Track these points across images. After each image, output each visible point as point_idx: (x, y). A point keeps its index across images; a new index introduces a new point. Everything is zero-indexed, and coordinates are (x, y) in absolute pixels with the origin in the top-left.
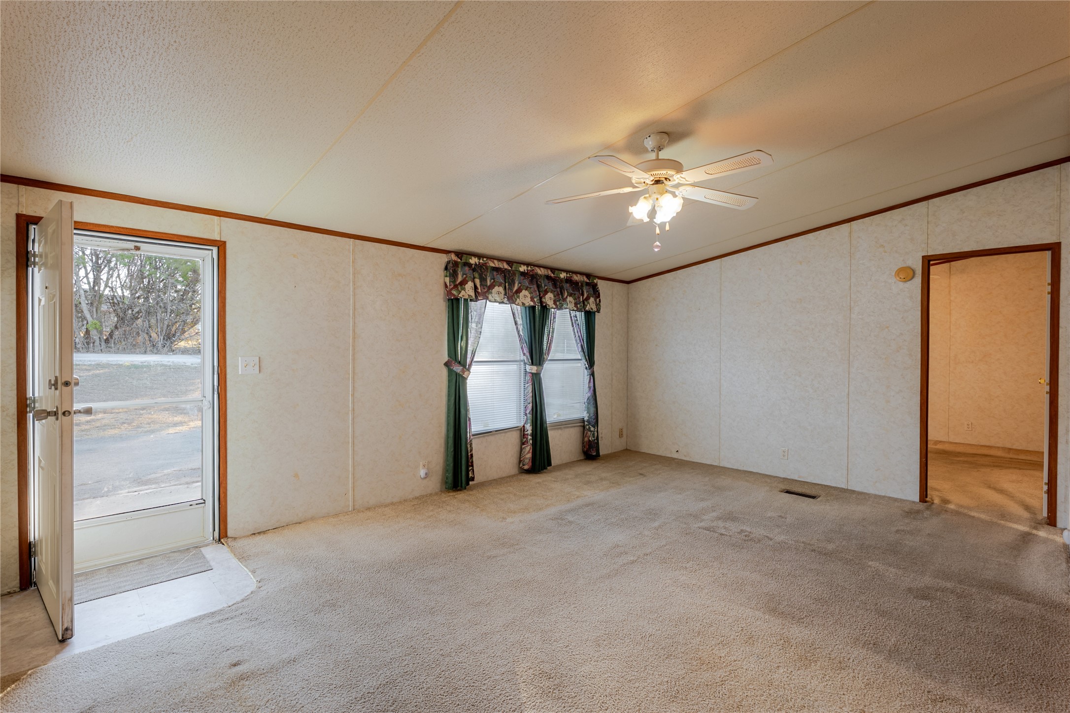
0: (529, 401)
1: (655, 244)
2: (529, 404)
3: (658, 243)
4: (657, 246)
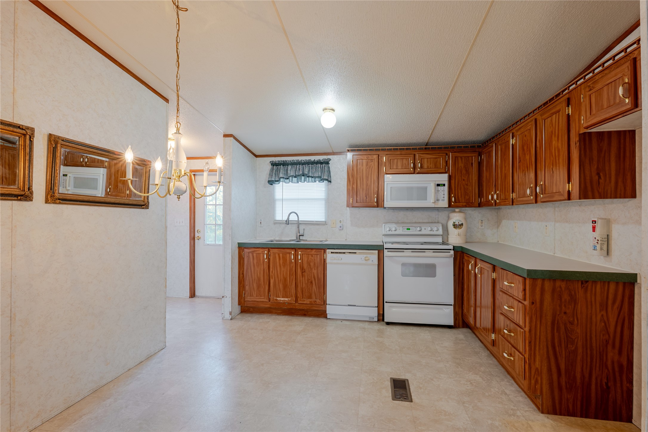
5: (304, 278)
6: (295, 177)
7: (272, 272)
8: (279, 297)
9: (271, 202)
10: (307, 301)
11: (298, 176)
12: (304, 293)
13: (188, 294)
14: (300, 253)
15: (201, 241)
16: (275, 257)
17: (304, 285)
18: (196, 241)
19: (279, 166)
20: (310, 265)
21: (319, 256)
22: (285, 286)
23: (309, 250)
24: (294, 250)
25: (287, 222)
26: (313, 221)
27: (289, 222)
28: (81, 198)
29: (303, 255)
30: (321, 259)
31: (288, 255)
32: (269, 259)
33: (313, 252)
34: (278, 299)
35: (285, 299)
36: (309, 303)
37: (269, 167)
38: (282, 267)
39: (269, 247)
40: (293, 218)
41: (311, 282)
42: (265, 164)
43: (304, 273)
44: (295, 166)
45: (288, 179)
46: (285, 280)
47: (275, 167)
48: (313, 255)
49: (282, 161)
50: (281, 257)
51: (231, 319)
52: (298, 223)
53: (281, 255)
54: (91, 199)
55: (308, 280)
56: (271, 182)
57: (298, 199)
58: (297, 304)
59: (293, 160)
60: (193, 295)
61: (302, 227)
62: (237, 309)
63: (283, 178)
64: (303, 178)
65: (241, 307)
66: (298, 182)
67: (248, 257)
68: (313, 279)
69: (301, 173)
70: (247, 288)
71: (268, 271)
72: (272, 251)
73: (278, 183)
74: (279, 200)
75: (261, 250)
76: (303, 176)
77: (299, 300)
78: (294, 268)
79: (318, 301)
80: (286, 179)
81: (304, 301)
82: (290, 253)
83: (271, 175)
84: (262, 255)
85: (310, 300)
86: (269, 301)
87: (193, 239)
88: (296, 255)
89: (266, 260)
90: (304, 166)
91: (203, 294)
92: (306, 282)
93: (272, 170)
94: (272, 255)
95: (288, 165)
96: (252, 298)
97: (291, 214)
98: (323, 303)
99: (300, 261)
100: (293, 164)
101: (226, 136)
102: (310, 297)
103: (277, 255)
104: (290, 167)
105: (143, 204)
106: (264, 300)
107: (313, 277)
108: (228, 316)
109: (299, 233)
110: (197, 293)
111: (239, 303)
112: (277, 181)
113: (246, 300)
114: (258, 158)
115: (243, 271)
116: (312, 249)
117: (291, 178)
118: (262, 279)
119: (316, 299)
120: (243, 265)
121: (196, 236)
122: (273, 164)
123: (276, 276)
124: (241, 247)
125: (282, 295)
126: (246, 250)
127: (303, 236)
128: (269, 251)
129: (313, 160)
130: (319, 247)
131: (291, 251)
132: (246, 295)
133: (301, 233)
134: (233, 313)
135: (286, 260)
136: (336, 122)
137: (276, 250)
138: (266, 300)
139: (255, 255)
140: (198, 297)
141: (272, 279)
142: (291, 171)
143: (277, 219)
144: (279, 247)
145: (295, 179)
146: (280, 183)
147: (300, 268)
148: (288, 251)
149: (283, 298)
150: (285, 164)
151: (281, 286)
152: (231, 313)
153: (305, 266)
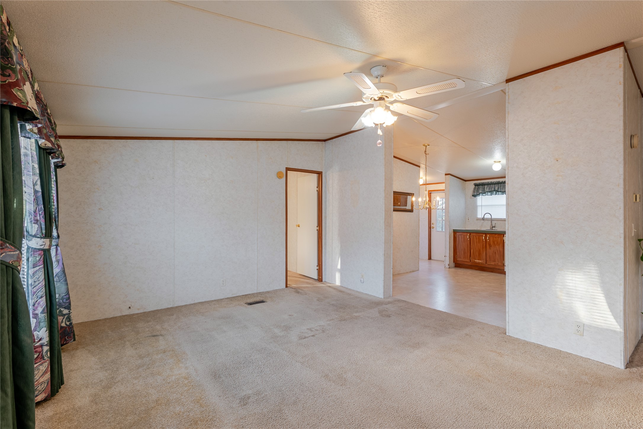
0: (40, 294)
1: (378, 141)
2: (41, 297)
3: (379, 141)
4: (380, 144)
5: (490, 250)
6: (489, 192)
7: (472, 246)
8: (476, 260)
9: (475, 207)
10: (493, 263)
11: (492, 191)
12: (491, 258)
13: (427, 258)
14: (488, 236)
15: (434, 229)
16: (474, 238)
17: (491, 254)
18: (432, 229)
19: (479, 186)
20: (494, 243)
21: (500, 238)
22: (480, 254)
23: (494, 235)
24: (485, 234)
25: (483, 219)
26: (502, 219)
27: (485, 219)
28: (402, 210)
29: (491, 237)
30: (501, 240)
31: (481, 237)
32: (470, 239)
33: (496, 236)
34: (476, 261)
35: (479, 261)
36: (493, 264)
37: (474, 186)
38: (478, 243)
39: (470, 232)
40: (489, 216)
41: (495, 253)
42: (471, 186)
43: (491, 248)
44: (490, 185)
45: (485, 193)
46: (480, 251)
47: (477, 187)
48: (497, 238)
49: (481, 183)
50: (477, 238)
51: (449, 268)
52: (492, 220)
53: (477, 237)
54: (404, 210)
55: (493, 251)
56: (474, 196)
57: (492, 205)
58: (487, 264)
59: (488, 182)
60: (430, 258)
61: (494, 223)
62: (453, 264)
63: (482, 193)
64: (494, 192)
65: (455, 263)
66: (491, 195)
67: (459, 237)
68: (496, 251)
69: (493, 189)
70: (458, 253)
71: (469, 245)
72: (472, 234)
73: (479, 196)
74: (480, 206)
75: (465, 234)
76: (494, 191)
77: (488, 262)
78: (485, 244)
79: (500, 264)
80: (483, 193)
81: (491, 263)
82: (482, 236)
83: (474, 192)
84: (466, 236)
85: (495, 263)
86: (470, 262)
87: (430, 228)
88: (486, 237)
89: (468, 239)
90: (495, 185)
91: (436, 259)
92: (492, 252)
93: (475, 188)
94: (472, 236)
95: (485, 185)
96: (461, 259)
97: (486, 214)
98: (502, 265)
99: (488, 240)
100: (488, 184)
101: (446, 175)
102: (494, 261)
103: (475, 237)
104: (486, 186)
105: (411, 210)
106: (467, 261)
107: (496, 249)
108: (448, 266)
109: (492, 225)
110: (432, 258)
111: (454, 262)
112: (478, 195)
113: (457, 260)
114: (466, 182)
115: (456, 245)
116: (496, 234)
117: (487, 193)
118: (466, 249)
119: (498, 262)
120: (456, 242)
121: (432, 226)
122: (476, 185)
123: (474, 248)
124: (455, 232)
125: (478, 258)
126: (457, 233)
127: (494, 227)
128: (470, 234)
129: (501, 181)
130: (500, 233)
131: (483, 235)
132: (457, 257)
133: (494, 225)
134: (450, 265)
135: (480, 240)
136: (502, 167)
137: (474, 234)
138: (468, 261)
139: (462, 236)
140: (433, 260)
141: (472, 249)
142: (487, 188)
143: (478, 217)
144: (476, 232)
145: (489, 193)
146: (480, 196)
147: (489, 245)
148: (481, 234)
149: (478, 260)
150: (483, 184)
151: (477, 254)
152: (449, 265)
153: (492, 243)
